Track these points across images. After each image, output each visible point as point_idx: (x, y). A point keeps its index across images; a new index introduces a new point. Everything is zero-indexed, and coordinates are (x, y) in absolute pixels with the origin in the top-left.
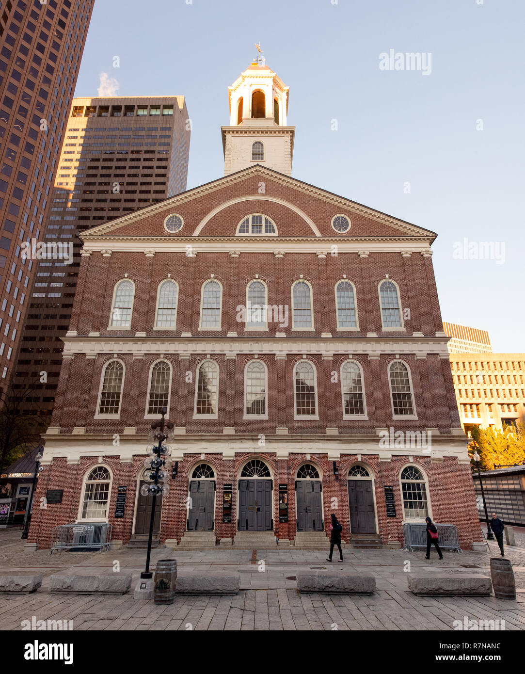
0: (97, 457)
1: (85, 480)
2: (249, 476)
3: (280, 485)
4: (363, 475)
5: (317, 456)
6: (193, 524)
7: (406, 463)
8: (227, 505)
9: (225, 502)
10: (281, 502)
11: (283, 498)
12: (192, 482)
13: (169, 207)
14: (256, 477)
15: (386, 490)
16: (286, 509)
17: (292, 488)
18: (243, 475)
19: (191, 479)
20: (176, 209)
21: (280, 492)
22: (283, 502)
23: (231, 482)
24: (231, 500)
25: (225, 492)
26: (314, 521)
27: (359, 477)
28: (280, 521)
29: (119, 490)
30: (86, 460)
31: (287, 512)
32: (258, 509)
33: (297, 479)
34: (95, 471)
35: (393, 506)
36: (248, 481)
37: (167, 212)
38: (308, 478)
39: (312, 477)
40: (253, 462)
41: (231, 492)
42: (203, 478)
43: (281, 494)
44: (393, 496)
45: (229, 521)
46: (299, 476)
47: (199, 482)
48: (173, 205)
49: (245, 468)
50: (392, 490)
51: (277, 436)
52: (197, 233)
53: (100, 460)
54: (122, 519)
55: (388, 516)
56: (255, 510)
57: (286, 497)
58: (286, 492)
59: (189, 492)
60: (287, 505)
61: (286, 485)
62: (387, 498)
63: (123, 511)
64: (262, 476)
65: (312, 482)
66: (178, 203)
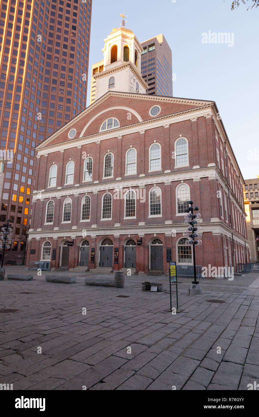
0: (46, 238)
1: (43, 246)
2: (104, 245)
3: (115, 248)
4: (160, 243)
5: (134, 235)
6: (82, 264)
7: (180, 237)
8: (93, 256)
9: (92, 255)
10: (115, 255)
11: (116, 254)
12: (81, 247)
13: (70, 126)
14: (107, 245)
15: (167, 250)
16: (118, 258)
17: (121, 250)
18: (102, 244)
19: (81, 246)
20: (72, 127)
21: (115, 251)
22: (116, 256)
23: (94, 247)
24: (94, 255)
25: (92, 251)
26: (133, 264)
27: (157, 244)
28: (115, 263)
29: (53, 250)
30: (43, 239)
31: (118, 260)
32: (108, 259)
33: (125, 246)
34: (46, 243)
35: (170, 257)
36: (104, 247)
37: (69, 129)
38: (131, 245)
39: (133, 245)
40: (106, 239)
41: (94, 251)
42: (86, 246)
43: (115, 252)
44: (171, 252)
45: (94, 263)
46: (127, 244)
47: (84, 247)
48: (72, 125)
49: (103, 242)
50: (170, 250)
51: (115, 227)
52: (81, 135)
53: (47, 239)
54: (55, 261)
55: (167, 262)
56: (107, 259)
57: (118, 253)
58: (118, 251)
59: (80, 251)
60: (118, 257)
61: (118, 248)
62: (167, 254)
63: (55, 258)
64: (110, 245)
65: (133, 247)
66: (73, 123)
